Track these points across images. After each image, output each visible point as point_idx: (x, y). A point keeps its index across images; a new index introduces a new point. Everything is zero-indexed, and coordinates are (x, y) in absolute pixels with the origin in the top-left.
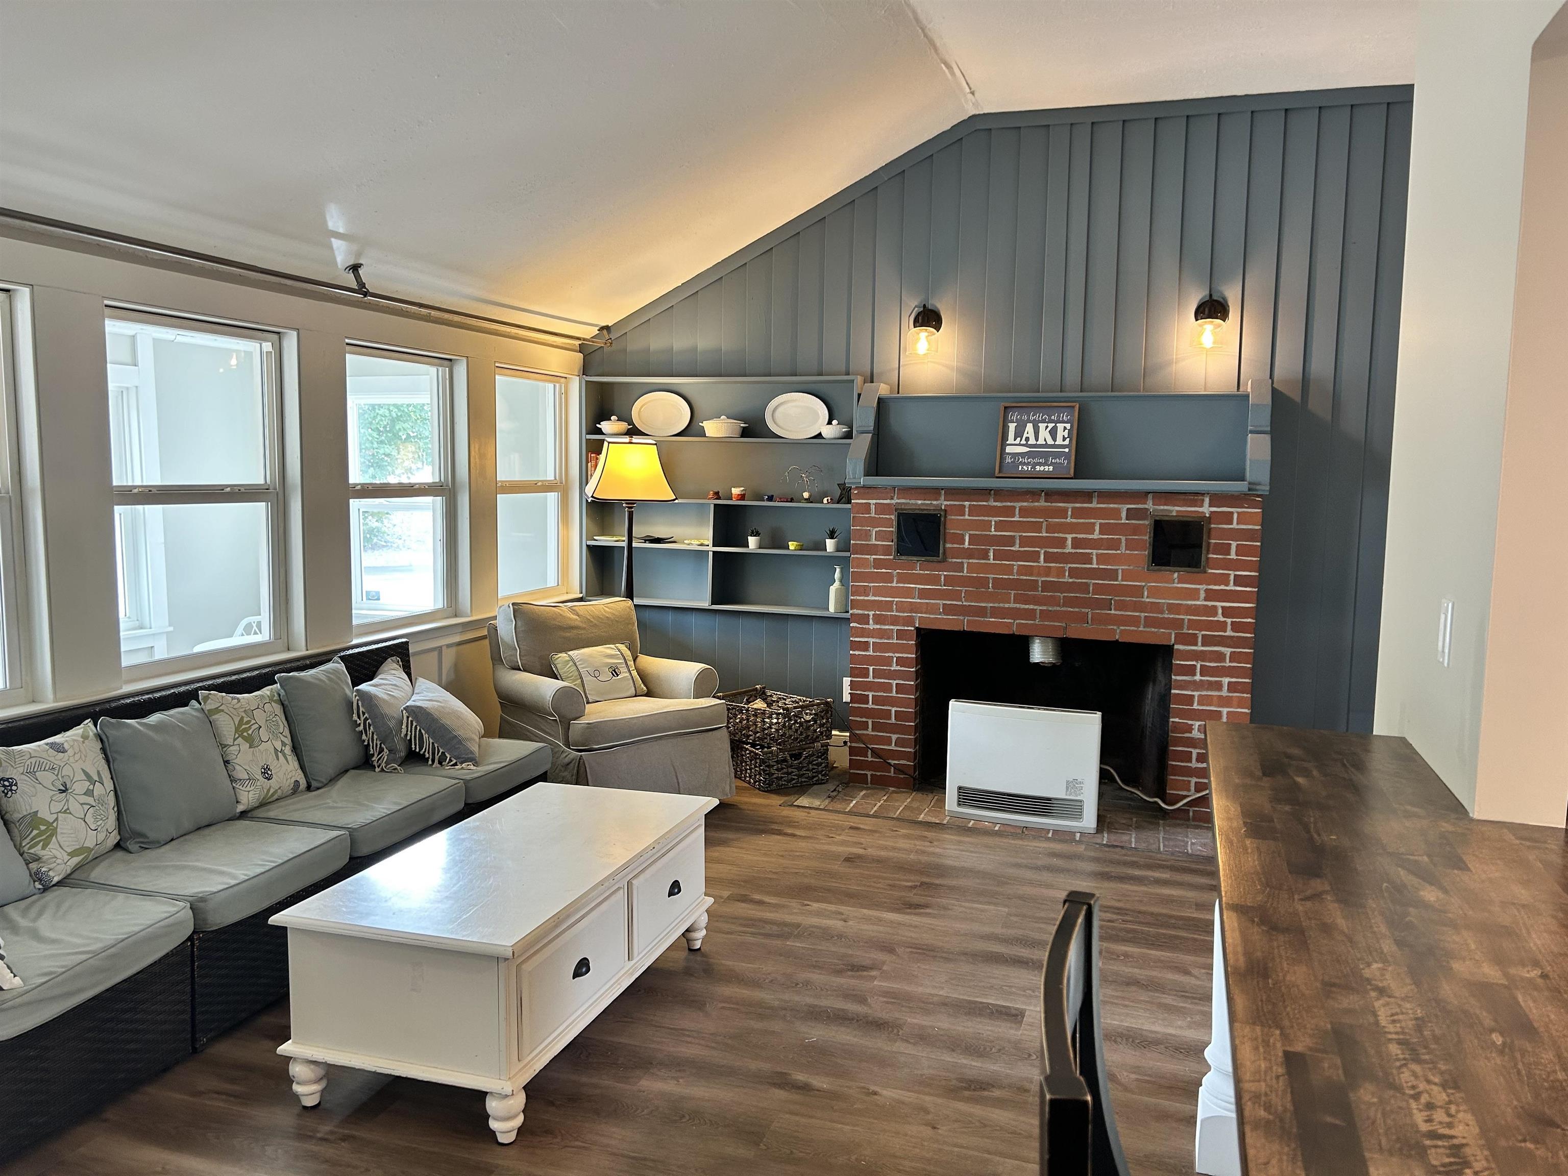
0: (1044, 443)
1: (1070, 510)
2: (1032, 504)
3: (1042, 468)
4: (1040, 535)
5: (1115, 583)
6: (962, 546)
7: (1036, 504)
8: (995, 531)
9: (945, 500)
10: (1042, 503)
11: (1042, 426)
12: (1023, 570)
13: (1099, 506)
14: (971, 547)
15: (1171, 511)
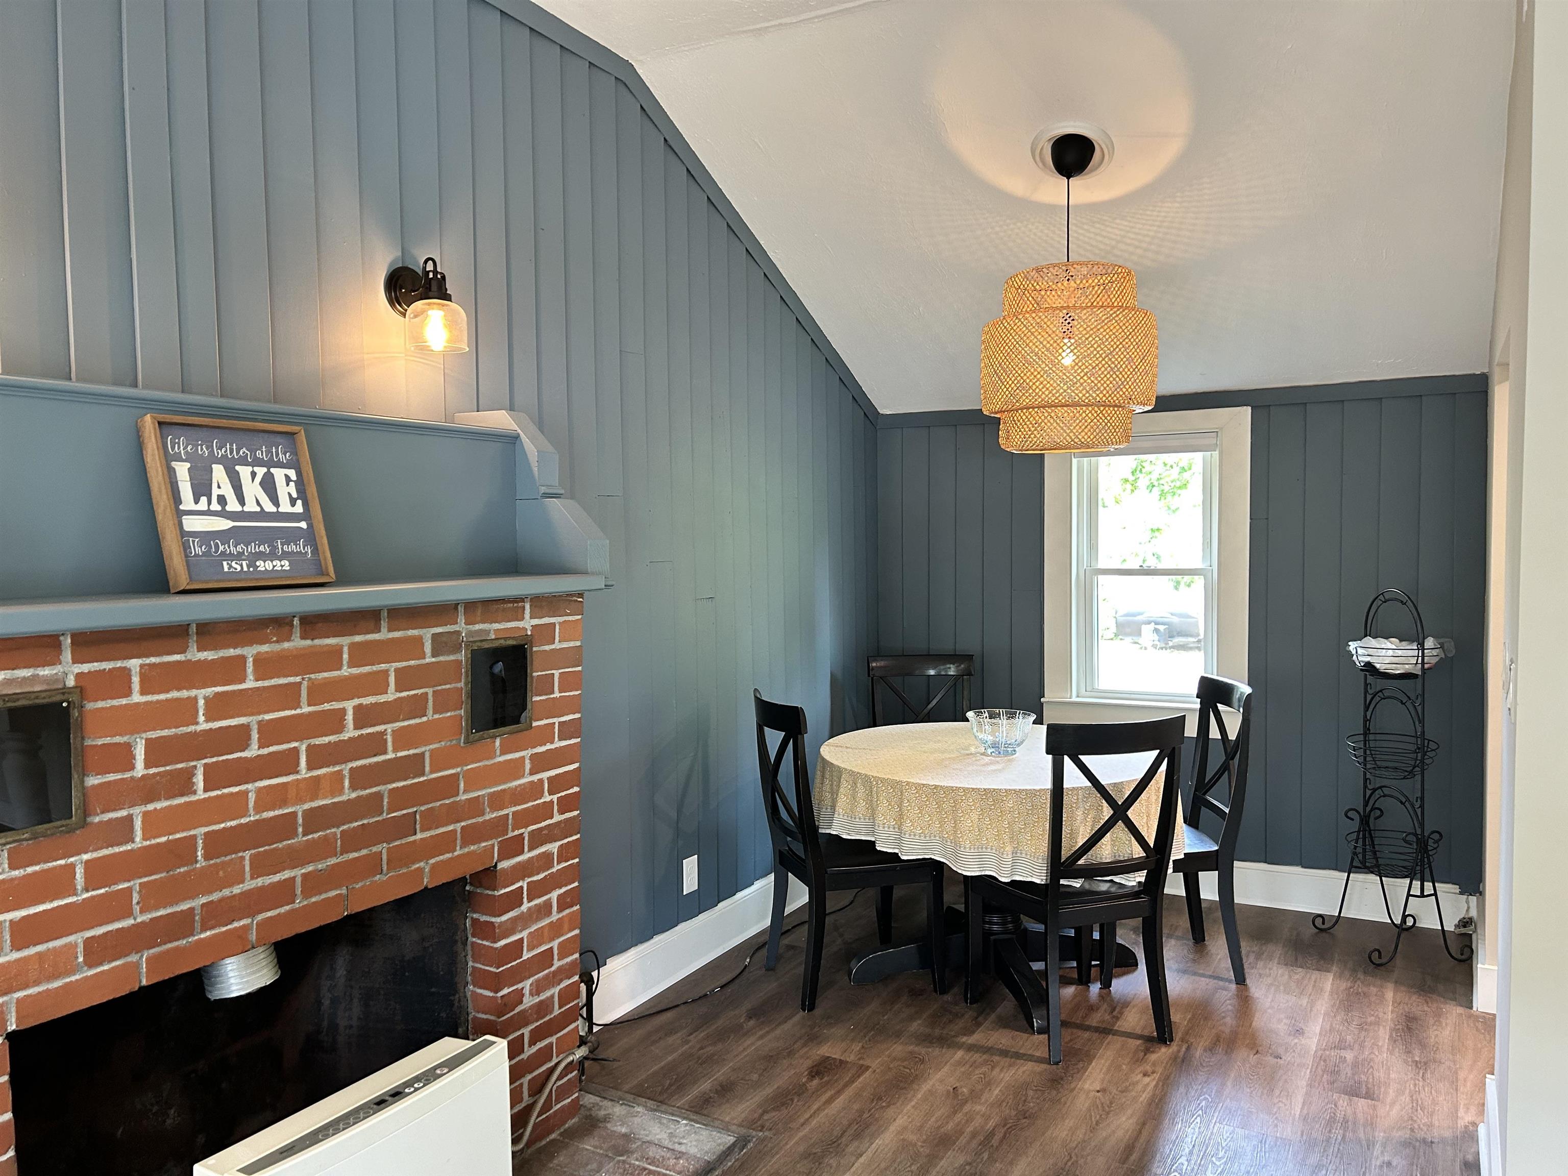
0: (258, 509)
1: (346, 649)
2: (277, 647)
3: (269, 565)
4: (298, 711)
5: (422, 779)
6: (127, 775)
7: (286, 645)
8: (207, 721)
9: (75, 661)
10: (297, 643)
11: (244, 472)
12: (269, 798)
13: (392, 635)
14: (152, 771)
15: (488, 632)
